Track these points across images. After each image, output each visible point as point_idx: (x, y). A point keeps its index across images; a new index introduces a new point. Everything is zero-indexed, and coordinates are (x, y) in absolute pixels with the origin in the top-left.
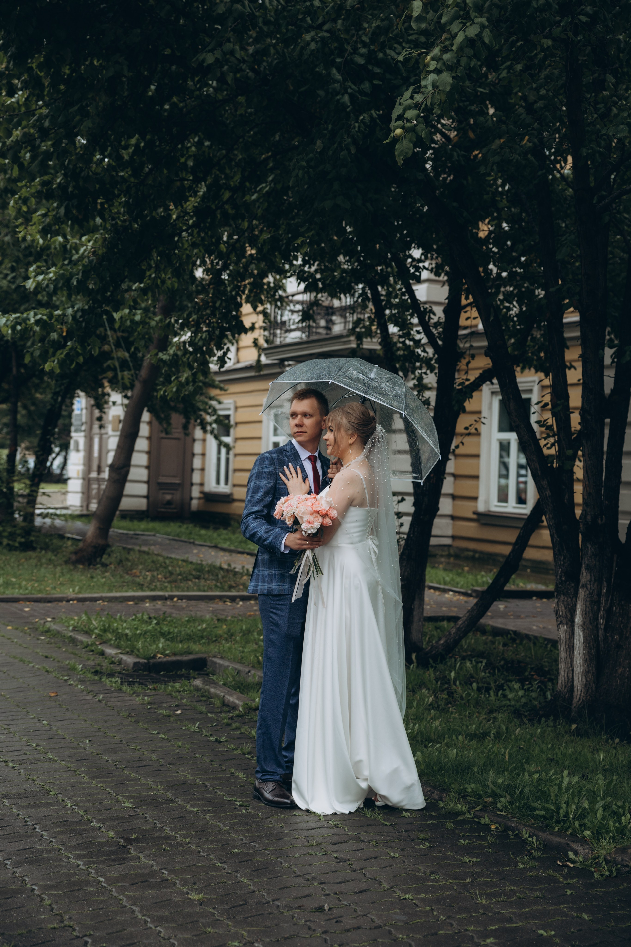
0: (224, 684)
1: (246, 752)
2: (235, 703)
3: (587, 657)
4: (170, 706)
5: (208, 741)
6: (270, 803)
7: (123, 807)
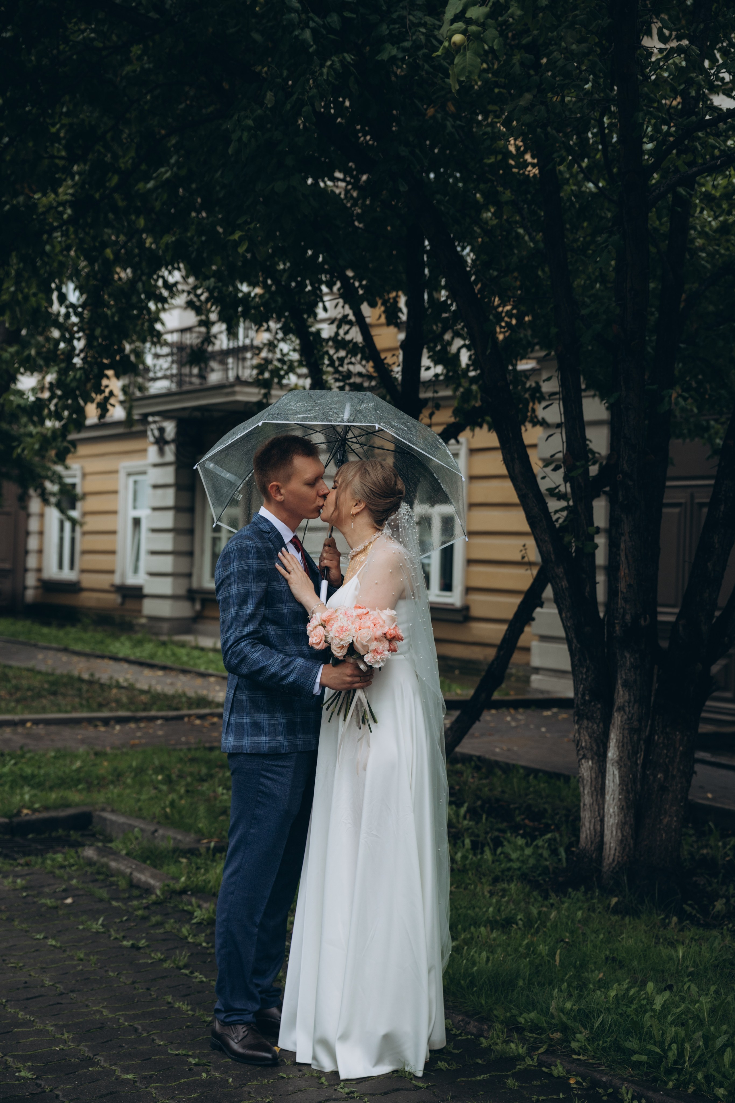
0: (127, 854)
1: (181, 964)
2: (149, 884)
3: (624, 803)
4: (55, 892)
5: (121, 947)
6: (239, 1057)
7: (18, 1079)
